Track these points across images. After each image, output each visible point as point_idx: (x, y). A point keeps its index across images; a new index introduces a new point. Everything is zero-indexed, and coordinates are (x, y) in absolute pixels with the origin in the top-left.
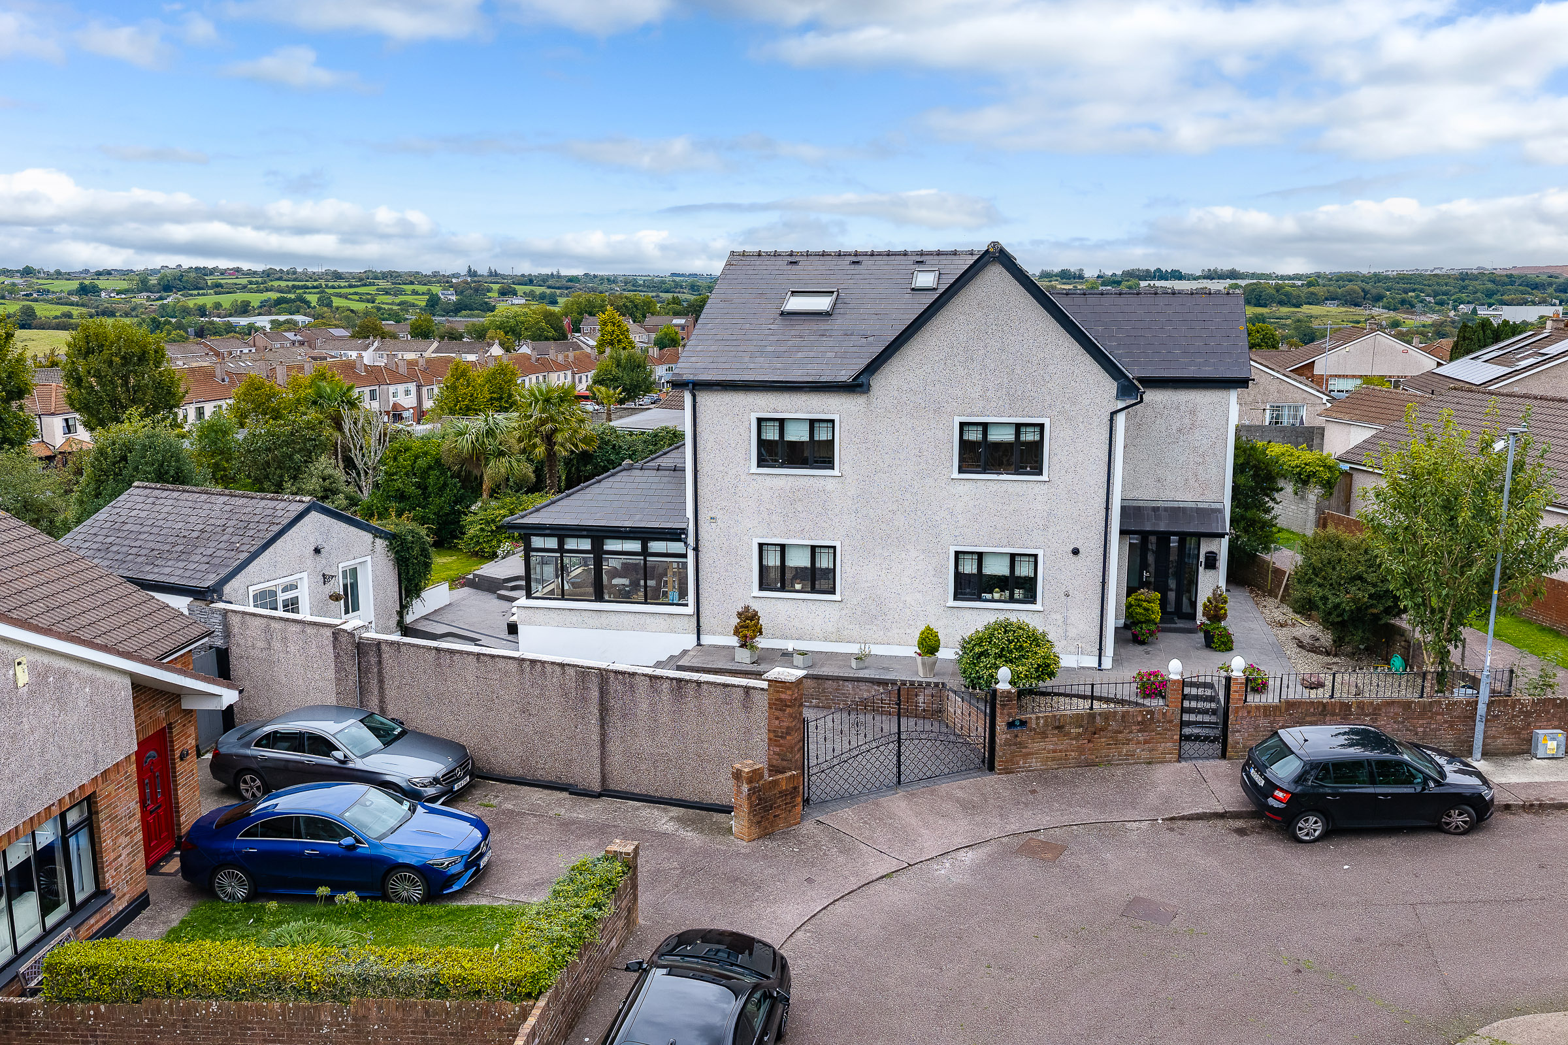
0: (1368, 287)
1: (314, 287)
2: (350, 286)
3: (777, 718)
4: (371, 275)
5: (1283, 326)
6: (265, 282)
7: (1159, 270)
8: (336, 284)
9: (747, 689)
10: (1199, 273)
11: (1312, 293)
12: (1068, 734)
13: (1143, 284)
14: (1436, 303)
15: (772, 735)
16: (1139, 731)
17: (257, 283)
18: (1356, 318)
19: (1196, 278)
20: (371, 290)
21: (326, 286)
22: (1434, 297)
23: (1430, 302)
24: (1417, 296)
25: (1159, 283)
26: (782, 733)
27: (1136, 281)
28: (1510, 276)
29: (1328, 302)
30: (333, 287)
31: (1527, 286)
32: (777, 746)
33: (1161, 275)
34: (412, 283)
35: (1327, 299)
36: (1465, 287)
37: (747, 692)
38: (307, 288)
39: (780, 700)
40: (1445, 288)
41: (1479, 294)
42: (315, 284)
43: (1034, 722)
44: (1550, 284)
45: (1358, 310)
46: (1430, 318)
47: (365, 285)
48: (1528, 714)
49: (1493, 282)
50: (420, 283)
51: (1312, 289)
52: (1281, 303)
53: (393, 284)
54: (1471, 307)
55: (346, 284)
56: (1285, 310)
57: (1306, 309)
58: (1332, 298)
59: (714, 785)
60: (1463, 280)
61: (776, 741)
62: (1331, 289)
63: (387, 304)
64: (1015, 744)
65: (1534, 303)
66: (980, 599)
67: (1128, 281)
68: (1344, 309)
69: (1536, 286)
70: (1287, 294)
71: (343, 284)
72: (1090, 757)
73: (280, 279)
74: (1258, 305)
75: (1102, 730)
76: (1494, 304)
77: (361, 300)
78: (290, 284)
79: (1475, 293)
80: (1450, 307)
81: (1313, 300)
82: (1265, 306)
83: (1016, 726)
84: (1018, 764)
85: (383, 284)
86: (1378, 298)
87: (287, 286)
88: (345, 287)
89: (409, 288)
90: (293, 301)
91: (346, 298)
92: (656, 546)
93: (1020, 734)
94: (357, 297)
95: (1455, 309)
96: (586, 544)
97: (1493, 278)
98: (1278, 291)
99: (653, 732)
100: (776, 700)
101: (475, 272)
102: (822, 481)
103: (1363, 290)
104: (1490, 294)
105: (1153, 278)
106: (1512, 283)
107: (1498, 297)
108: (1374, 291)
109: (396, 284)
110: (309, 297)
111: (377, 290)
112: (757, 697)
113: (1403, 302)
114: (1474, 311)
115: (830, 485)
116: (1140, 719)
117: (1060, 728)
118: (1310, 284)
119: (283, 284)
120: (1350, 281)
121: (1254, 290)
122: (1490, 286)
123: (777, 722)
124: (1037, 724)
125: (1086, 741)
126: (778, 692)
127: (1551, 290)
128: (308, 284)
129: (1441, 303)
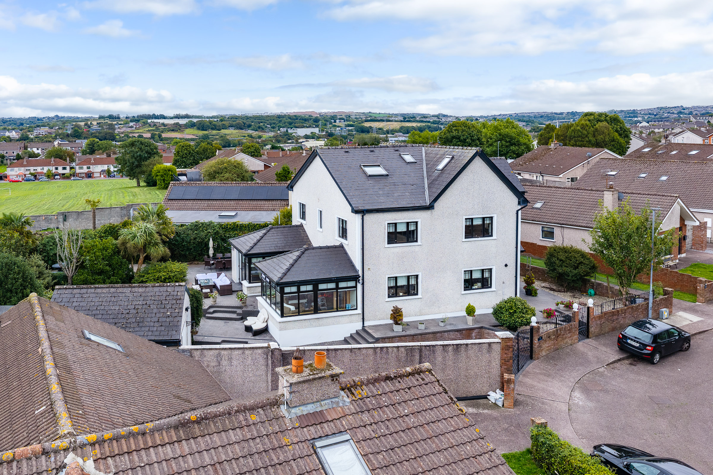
0: (245, 121)
3: (506, 354)
5: (216, 139)
7: (154, 114)
9: (490, 344)
10: (172, 115)
11: (223, 124)
12: (551, 339)
13: (149, 121)
14: (271, 128)
15: (503, 361)
16: (569, 333)
18: (244, 135)
19: (172, 118)
22: (270, 125)
23: (269, 127)
24: (264, 125)
25: (156, 121)
26: (508, 359)
27: (146, 120)
28: (295, 116)
29: (230, 128)
31: (302, 120)
32: (505, 365)
33: (155, 117)
35: (229, 127)
36: (280, 121)
37: (490, 345)
39: (507, 346)
40: (273, 121)
41: (286, 124)
43: (544, 336)
44: (311, 119)
45: (243, 131)
46: (272, 134)
48: (658, 304)
49: (290, 118)
51: (223, 122)
52: (212, 129)
54: (285, 129)
56: (214, 132)
57: (223, 131)
58: (231, 126)
59: (473, 388)
60: (279, 118)
61: (505, 363)
62: (231, 122)
64: (539, 347)
65: (307, 127)
66: (471, 289)
67: (142, 120)
68: (238, 131)
69: (306, 120)
70: (215, 125)
72: (557, 346)
74: (203, 130)
75: (559, 335)
76: (292, 128)
79: (285, 123)
80: (277, 129)
81: (225, 127)
82: (206, 130)
83: (540, 339)
84: (540, 354)
86: (249, 126)
92: (342, 285)
93: (541, 342)
95: (279, 130)
96: (310, 288)
97: (289, 117)
98: (210, 123)
99: (443, 370)
100: (505, 346)
102: (414, 247)
103: (243, 123)
104: (290, 124)
105: (152, 118)
106: (297, 119)
107: (293, 124)
108: (247, 123)
112: (494, 346)
113: (259, 127)
114: (287, 131)
115: (417, 249)
117: (549, 337)
118: (221, 121)
120: (236, 119)
121: (201, 123)
122: (290, 120)
123: (506, 355)
125: (556, 341)
126: (506, 342)
127: (311, 121)
129: (273, 128)
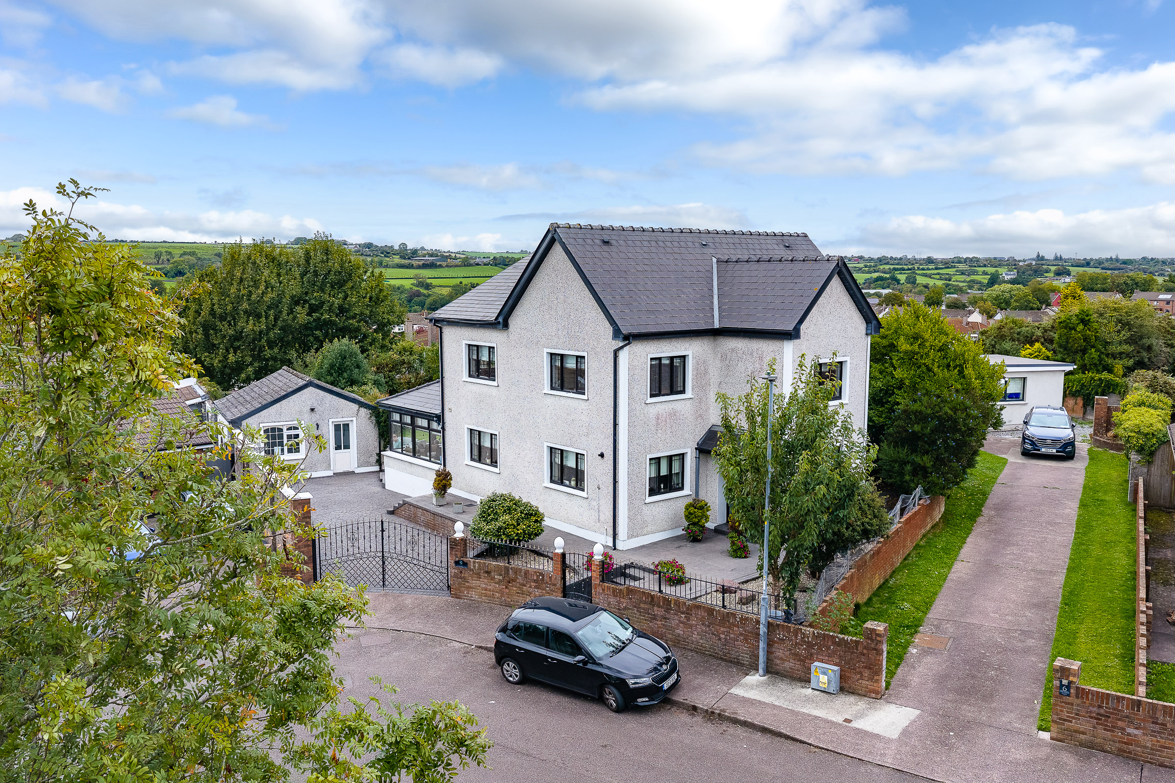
1: (909, 269)
2: (936, 269)
4: (956, 260)
6: (876, 266)
8: (926, 267)
12: (493, 579)
16: (536, 587)
17: (870, 266)
20: (951, 271)
21: (918, 268)
30: (923, 269)
34: (985, 266)
38: (904, 270)
42: (910, 267)
43: (472, 564)
47: (948, 268)
48: (810, 645)
50: (992, 266)
53: (970, 266)
55: (934, 267)
63: (960, 281)
64: (461, 578)
71: (930, 267)
72: (507, 599)
73: (887, 264)
75: (513, 580)
77: (940, 279)
78: (892, 267)
83: (460, 564)
84: (463, 593)
85: (962, 267)
87: (890, 269)
88: (932, 269)
89: (981, 269)
90: (888, 279)
91: (930, 277)
93: (463, 572)
94: (938, 277)
101: (1043, 257)
102: (491, 388)
109: (972, 266)
110: (899, 277)
111: (957, 271)
115: (494, 392)
116: (535, 578)
117: (488, 572)
119: (887, 267)
124: (474, 567)
125: (504, 587)
128: (906, 267)
